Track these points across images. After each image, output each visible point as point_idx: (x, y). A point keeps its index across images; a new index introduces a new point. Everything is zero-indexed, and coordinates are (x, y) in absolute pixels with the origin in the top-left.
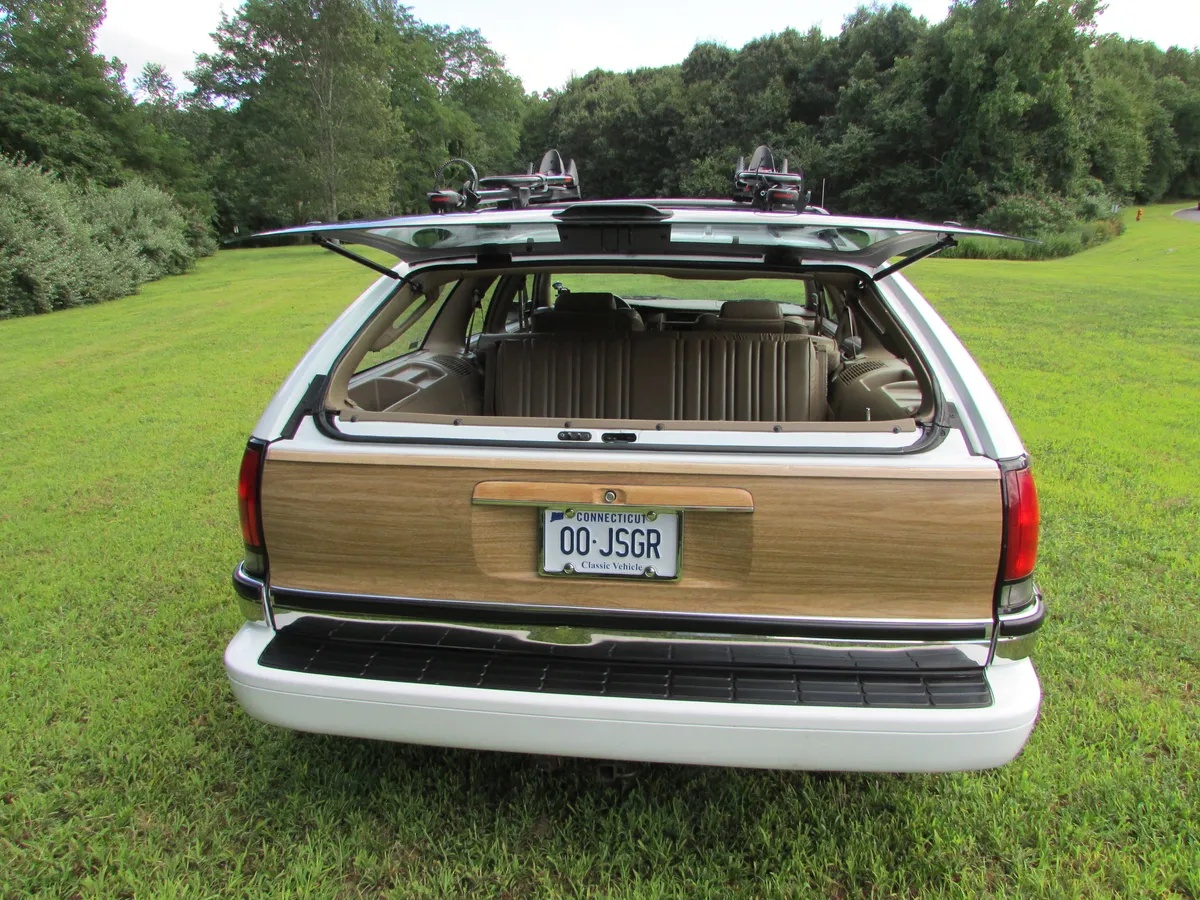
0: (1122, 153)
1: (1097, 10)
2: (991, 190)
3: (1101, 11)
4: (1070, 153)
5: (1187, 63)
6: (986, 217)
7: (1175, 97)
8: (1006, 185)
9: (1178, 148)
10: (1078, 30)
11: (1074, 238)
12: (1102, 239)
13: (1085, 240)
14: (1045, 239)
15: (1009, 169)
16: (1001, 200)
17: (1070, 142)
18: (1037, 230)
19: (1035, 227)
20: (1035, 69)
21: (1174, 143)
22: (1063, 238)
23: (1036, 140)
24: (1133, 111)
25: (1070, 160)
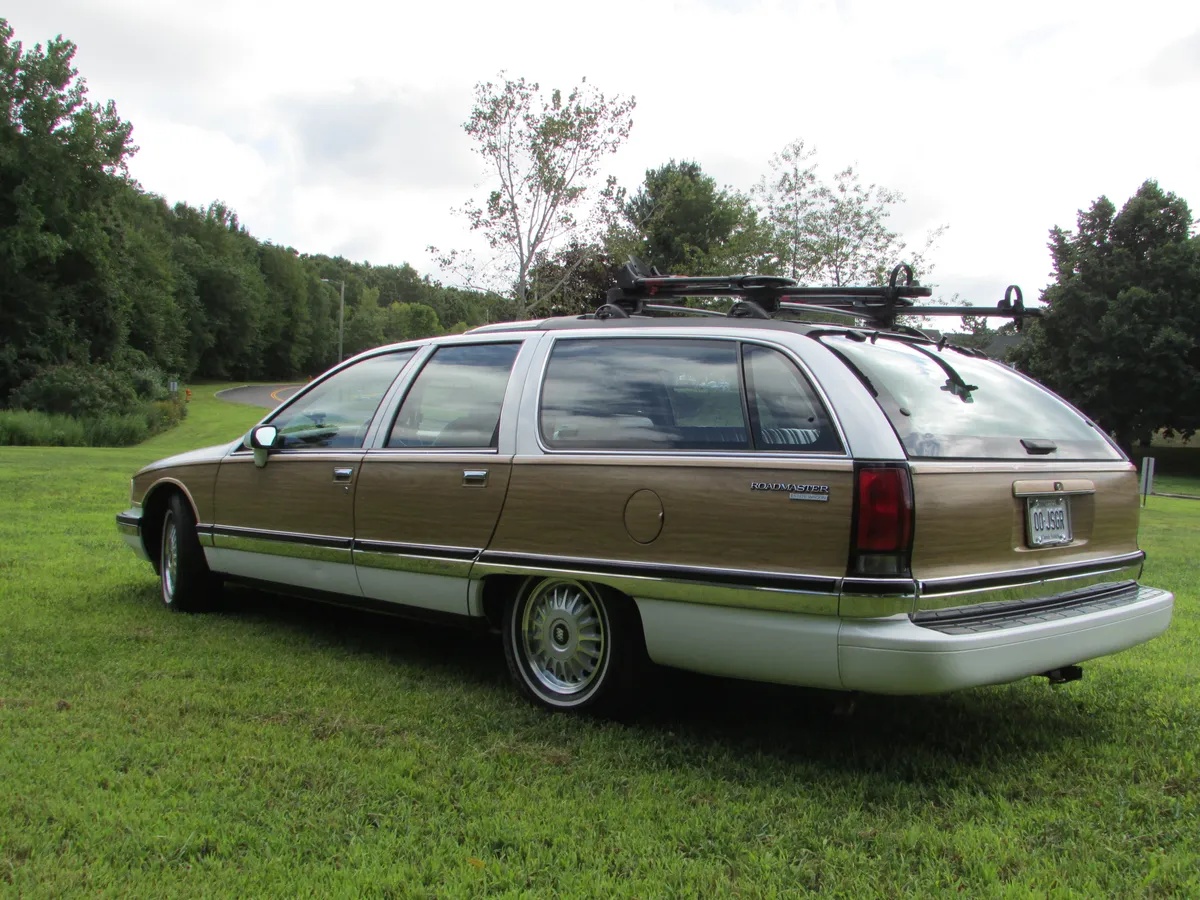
0: (160, 321)
1: (127, 151)
2: (22, 356)
3: (132, 152)
4: (111, 315)
5: (199, 224)
6: (23, 393)
7: (193, 261)
8: (43, 351)
9: (205, 320)
10: (106, 168)
11: (138, 421)
12: (168, 424)
13: (151, 424)
14: (110, 422)
15: (41, 331)
16: (40, 370)
17: (109, 302)
18: (96, 410)
19: (93, 407)
20: (63, 206)
21: (201, 313)
22: (127, 421)
23: (71, 295)
24: (162, 271)
25: (111, 324)
